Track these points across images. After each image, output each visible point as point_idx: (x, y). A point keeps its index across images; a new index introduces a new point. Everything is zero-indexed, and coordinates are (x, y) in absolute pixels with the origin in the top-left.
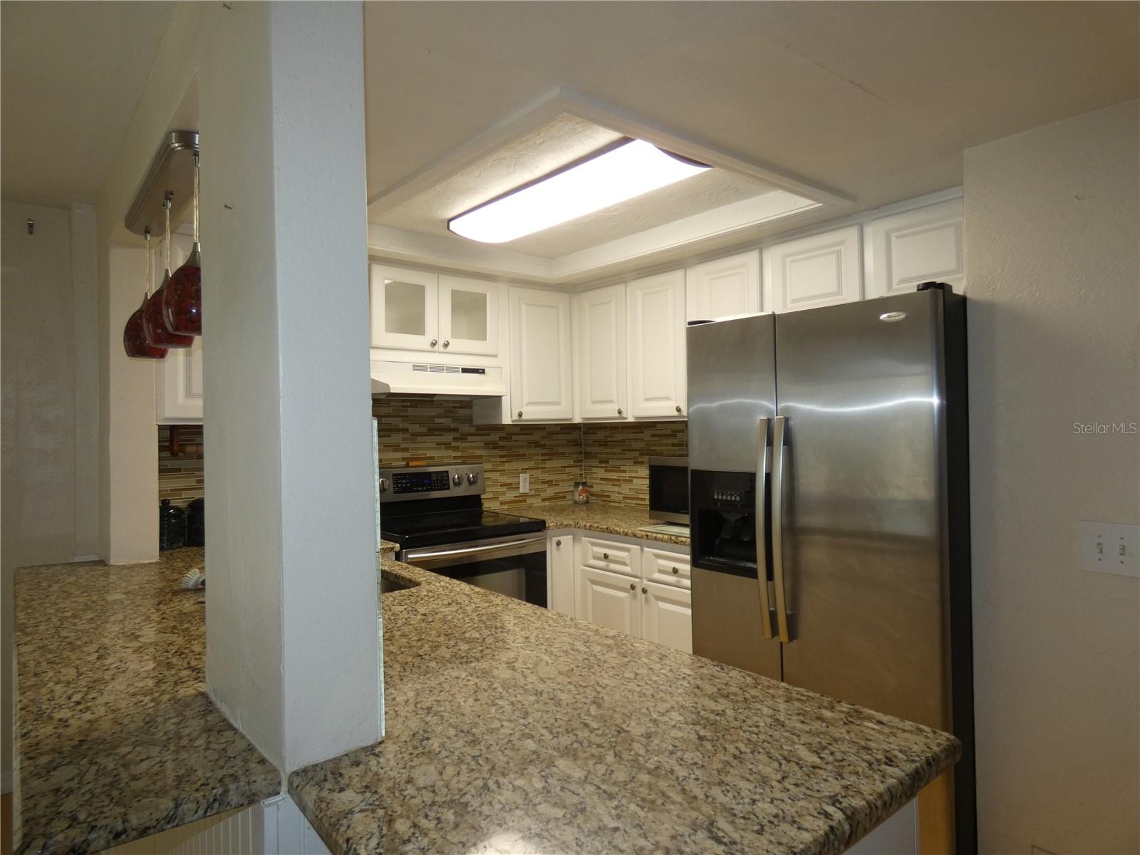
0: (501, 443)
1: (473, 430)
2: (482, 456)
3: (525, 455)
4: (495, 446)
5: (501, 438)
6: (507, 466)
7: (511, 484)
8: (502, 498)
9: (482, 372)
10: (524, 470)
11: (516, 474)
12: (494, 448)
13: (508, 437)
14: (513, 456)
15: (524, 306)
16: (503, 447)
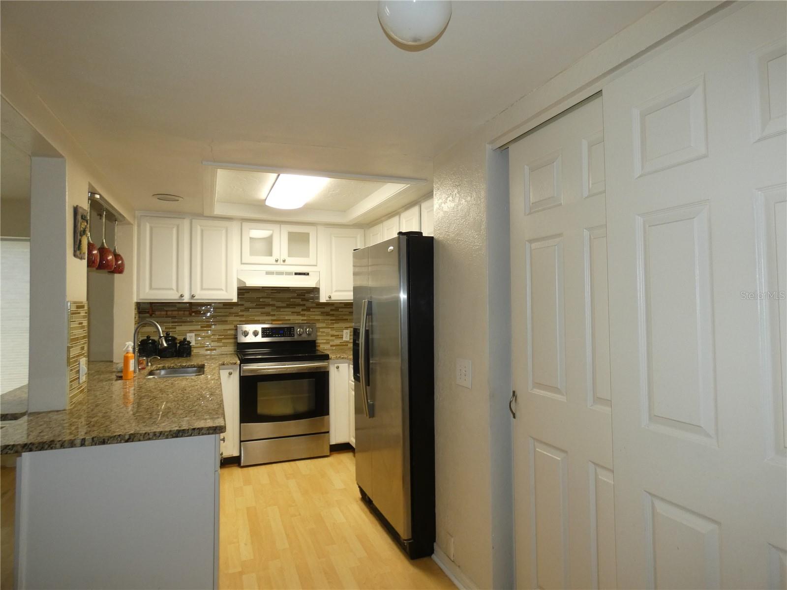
0: (332, 313)
1: (314, 305)
2: (319, 320)
3: (347, 319)
4: (328, 314)
5: (332, 310)
6: (336, 326)
7: (338, 335)
8: (331, 343)
9: (308, 274)
10: (347, 328)
11: (341, 330)
12: (327, 315)
13: (337, 309)
14: (338, 320)
15: (333, 238)
16: (333, 315)
